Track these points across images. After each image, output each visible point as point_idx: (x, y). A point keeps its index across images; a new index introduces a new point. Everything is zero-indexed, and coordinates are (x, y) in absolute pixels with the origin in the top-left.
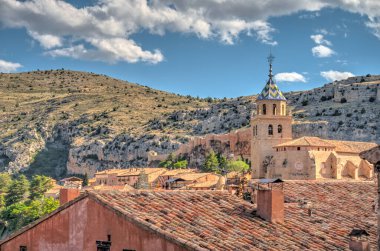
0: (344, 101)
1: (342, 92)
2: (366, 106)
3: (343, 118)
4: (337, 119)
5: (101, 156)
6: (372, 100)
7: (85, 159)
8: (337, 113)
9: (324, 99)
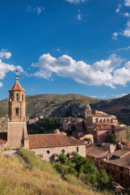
7: (75, 112)
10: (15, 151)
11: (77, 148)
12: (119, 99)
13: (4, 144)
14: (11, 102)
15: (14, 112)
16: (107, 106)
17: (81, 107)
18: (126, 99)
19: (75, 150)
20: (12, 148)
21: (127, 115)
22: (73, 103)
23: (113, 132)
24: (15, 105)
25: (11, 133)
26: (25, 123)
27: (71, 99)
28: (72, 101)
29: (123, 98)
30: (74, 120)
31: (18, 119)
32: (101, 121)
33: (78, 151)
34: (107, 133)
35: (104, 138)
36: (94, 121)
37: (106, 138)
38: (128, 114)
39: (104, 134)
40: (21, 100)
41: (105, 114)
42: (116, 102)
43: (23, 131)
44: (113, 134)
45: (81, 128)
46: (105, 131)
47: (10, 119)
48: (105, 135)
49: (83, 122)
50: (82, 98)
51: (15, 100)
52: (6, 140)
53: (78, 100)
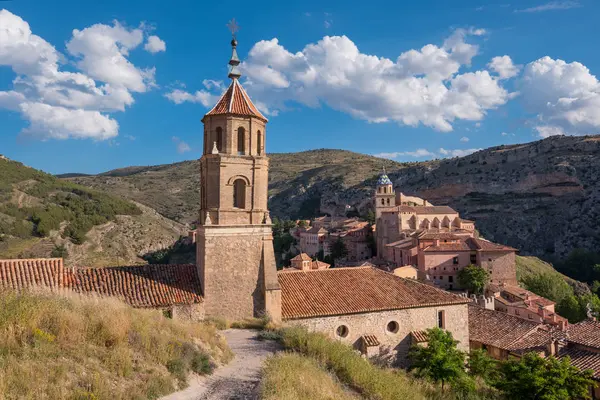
0: (485, 163)
1: (484, 157)
2: (500, 166)
3: (483, 175)
4: (479, 176)
5: (337, 203)
6: (504, 162)
7: (329, 204)
8: (480, 172)
9: (472, 162)
10: (254, 334)
11: (441, 314)
12: (460, 162)
13: (194, 307)
14: (218, 158)
15: (226, 193)
16: (424, 180)
17: (346, 186)
18: (481, 161)
19: (433, 324)
20: (229, 321)
21: (486, 211)
22: (323, 175)
23: (474, 260)
24: (232, 168)
25: (216, 266)
26: (268, 231)
27: (319, 166)
28: (320, 169)
29: (472, 160)
30: (334, 224)
31: (242, 218)
32: (425, 224)
33: (441, 324)
34: (455, 261)
35: (446, 278)
36: (405, 226)
37: (451, 279)
38: (489, 207)
39: (443, 267)
40: (254, 153)
41: (428, 205)
42: (449, 169)
43: (262, 262)
44: (472, 266)
45: (361, 247)
46: (449, 257)
47: (216, 220)
48: (450, 269)
49: (368, 229)
50: (349, 159)
51: (234, 149)
52: (201, 293)
53: (338, 168)
